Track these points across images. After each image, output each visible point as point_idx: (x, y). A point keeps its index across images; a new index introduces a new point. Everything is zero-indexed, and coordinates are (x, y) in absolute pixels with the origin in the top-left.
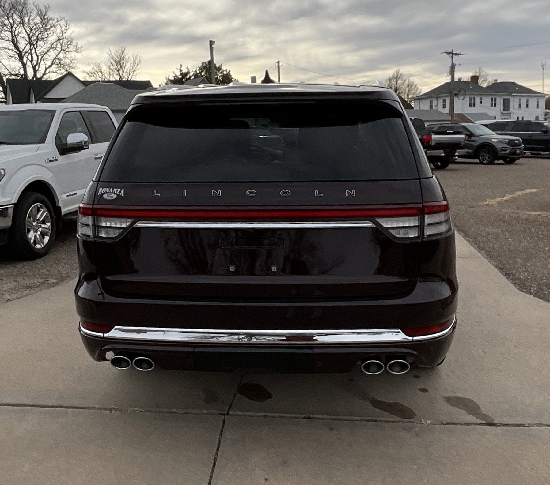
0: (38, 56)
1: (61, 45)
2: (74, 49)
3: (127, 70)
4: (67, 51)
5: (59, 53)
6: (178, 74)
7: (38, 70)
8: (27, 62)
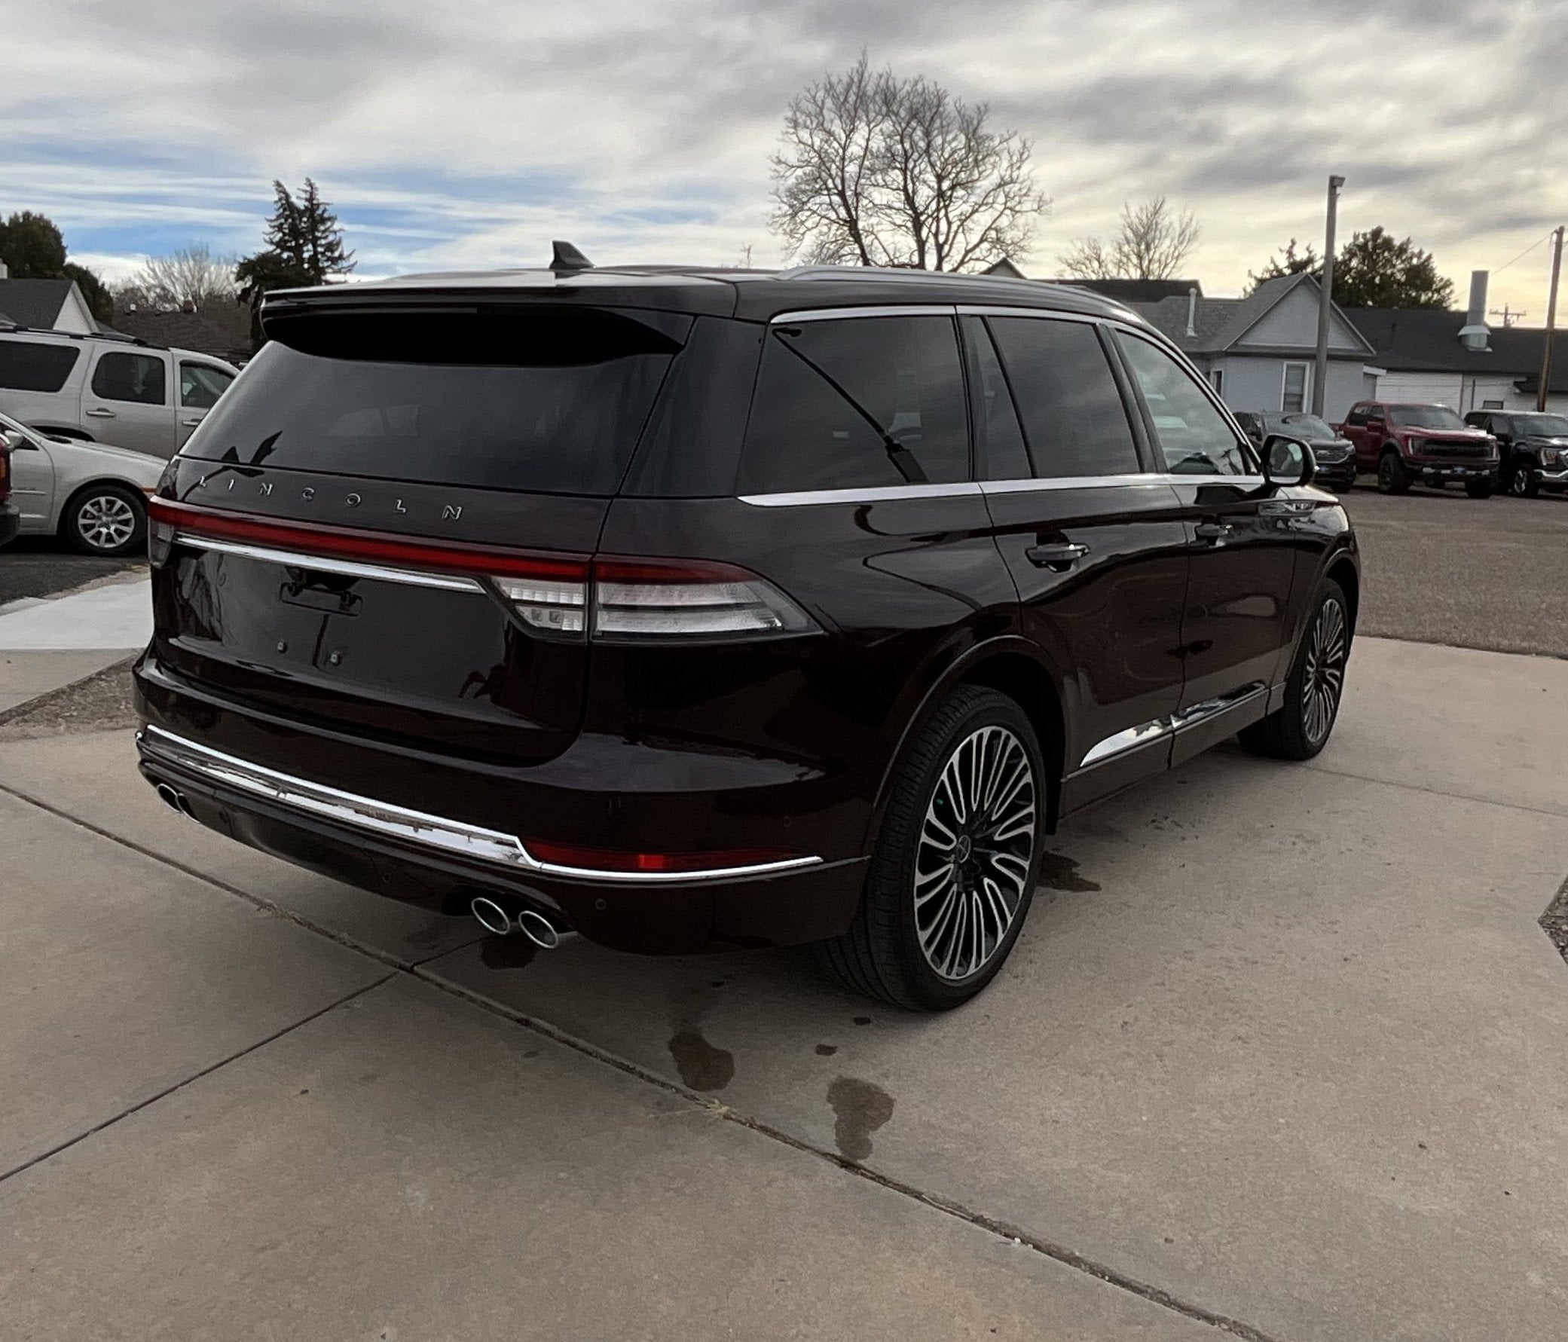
0: (949, 223)
1: (1006, 196)
2: (1035, 207)
3: (1161, 254)
4: (1017, 212)
5: (999, 216)
6: (1283, 263)
7: (947, 255)
8: (927, 237)
